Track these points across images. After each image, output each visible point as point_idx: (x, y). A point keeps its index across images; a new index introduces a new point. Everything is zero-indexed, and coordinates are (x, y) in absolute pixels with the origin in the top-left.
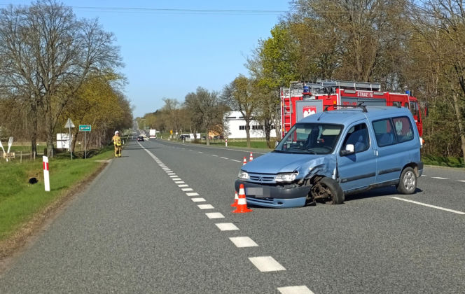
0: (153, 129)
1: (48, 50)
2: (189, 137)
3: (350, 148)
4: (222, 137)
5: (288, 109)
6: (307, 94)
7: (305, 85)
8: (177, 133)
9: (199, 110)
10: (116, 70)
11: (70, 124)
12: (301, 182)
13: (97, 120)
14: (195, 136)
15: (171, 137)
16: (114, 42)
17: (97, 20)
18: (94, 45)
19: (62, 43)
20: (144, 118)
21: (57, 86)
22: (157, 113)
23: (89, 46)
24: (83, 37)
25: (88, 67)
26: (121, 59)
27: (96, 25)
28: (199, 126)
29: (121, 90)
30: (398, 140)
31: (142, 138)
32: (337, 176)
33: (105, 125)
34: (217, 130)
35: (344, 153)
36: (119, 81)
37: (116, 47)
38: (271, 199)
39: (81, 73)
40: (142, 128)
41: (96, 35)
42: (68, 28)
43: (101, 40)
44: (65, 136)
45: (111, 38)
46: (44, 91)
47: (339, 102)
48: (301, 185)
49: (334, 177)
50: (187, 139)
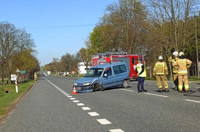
0: (49, 71)
1: (6, 42)
2: (64, 74)
3: (106, 75)
4: (78, 73)
5: (94, 63)
6: (100, 57)
7: (100, 54)
8: (59, 73)
9: (67, 62)
10: (33, 49)
11: (18, 71)
12: (91, 85)
13: (26, 68)
14: (66, 73)
15: (56, 74)
16: (31, 37)
17: (24, 29)
18: (24, 39)
19: (11, 39)
20: (45, 66)
21: (11, 56)
22: (50, 64)
23: (22, 39)
24: (19, 36)
25: (22, 48)
26: (35, 44)
27: (24, 31)
28: (67, 69)
29: (36, 56)
30: (122, 72)
31: (44, 75)
32: (102, 83)
33: (29, 70)
34: (75, 71)
35: (104, 77)
36: (34, 53)
37: (32, 39)
38: (83, 90)
39: (20, 50)
40: (44, 71)
41: (24, 35)
42: (13, 33)
43: (27, 37)
44: (14, 75)
45: (30, 36)
46: (5, 58)
47: (111, 59)
48: (91, 86)
49: (101, 84)
50: (63, 75)
